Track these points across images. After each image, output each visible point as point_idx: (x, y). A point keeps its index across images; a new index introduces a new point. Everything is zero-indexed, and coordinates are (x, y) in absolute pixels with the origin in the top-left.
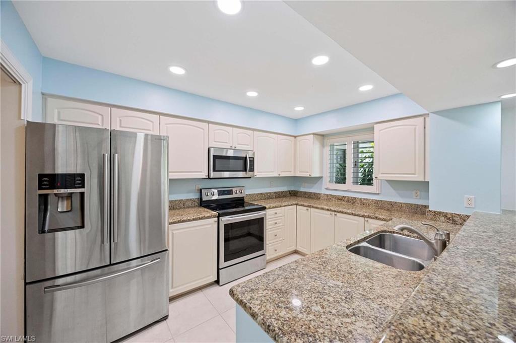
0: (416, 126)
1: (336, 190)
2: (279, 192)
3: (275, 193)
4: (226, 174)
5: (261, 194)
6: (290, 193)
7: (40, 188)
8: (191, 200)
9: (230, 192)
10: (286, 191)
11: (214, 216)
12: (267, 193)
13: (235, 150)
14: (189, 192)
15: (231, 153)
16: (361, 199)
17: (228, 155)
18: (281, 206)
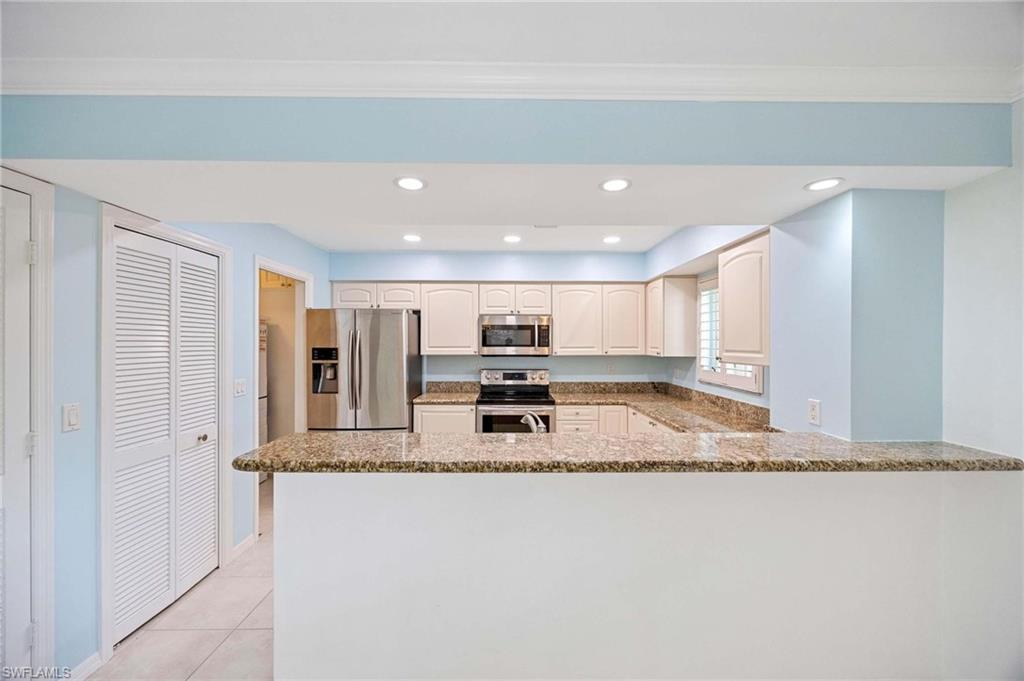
0: (761, 252)
1: (709, 384)
2: (626, 383)
3: (617, 384)
4: (510, 350)
5: (586, 383)
6: (655, 387)
7: (313, 359)
8: (470, 383)
9: (522, 377)
10: (644, 383)
11: (471, 403)
12: (599, 384)
13: (519, 315)
14: (468, 373)
15: (511, 321)
16: (737, 403)
17: (508, 323)
18: (587, 404)
